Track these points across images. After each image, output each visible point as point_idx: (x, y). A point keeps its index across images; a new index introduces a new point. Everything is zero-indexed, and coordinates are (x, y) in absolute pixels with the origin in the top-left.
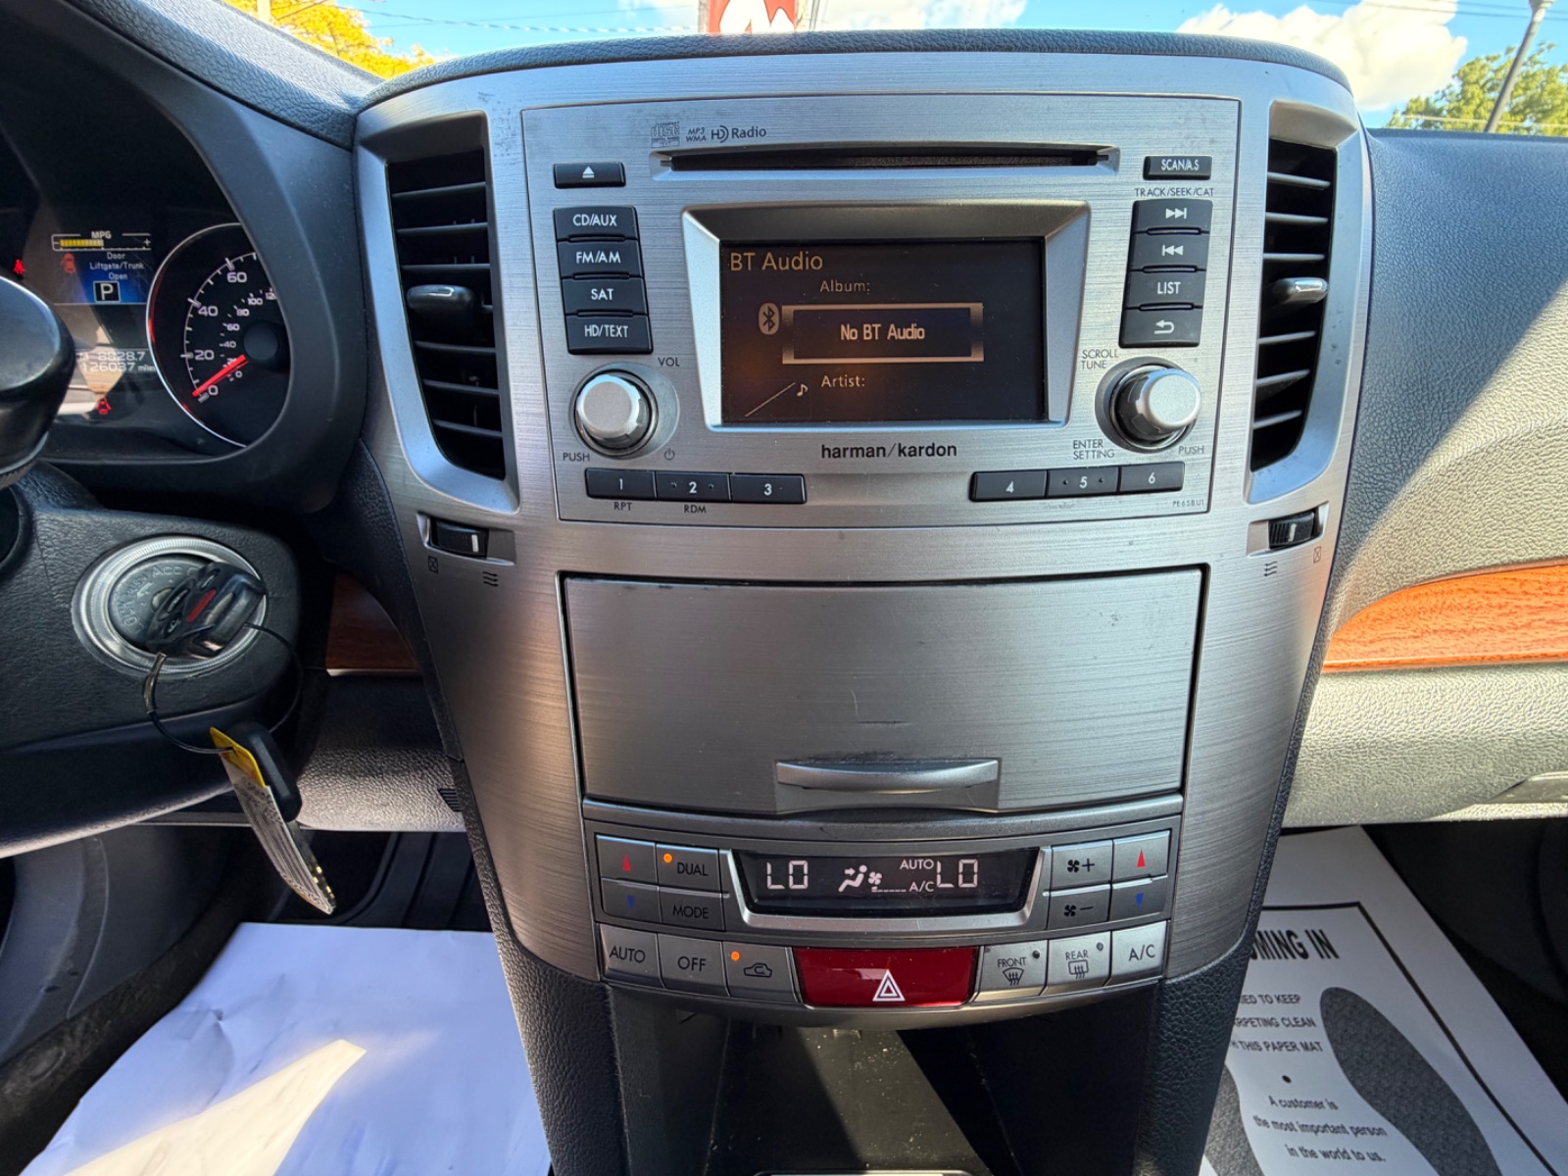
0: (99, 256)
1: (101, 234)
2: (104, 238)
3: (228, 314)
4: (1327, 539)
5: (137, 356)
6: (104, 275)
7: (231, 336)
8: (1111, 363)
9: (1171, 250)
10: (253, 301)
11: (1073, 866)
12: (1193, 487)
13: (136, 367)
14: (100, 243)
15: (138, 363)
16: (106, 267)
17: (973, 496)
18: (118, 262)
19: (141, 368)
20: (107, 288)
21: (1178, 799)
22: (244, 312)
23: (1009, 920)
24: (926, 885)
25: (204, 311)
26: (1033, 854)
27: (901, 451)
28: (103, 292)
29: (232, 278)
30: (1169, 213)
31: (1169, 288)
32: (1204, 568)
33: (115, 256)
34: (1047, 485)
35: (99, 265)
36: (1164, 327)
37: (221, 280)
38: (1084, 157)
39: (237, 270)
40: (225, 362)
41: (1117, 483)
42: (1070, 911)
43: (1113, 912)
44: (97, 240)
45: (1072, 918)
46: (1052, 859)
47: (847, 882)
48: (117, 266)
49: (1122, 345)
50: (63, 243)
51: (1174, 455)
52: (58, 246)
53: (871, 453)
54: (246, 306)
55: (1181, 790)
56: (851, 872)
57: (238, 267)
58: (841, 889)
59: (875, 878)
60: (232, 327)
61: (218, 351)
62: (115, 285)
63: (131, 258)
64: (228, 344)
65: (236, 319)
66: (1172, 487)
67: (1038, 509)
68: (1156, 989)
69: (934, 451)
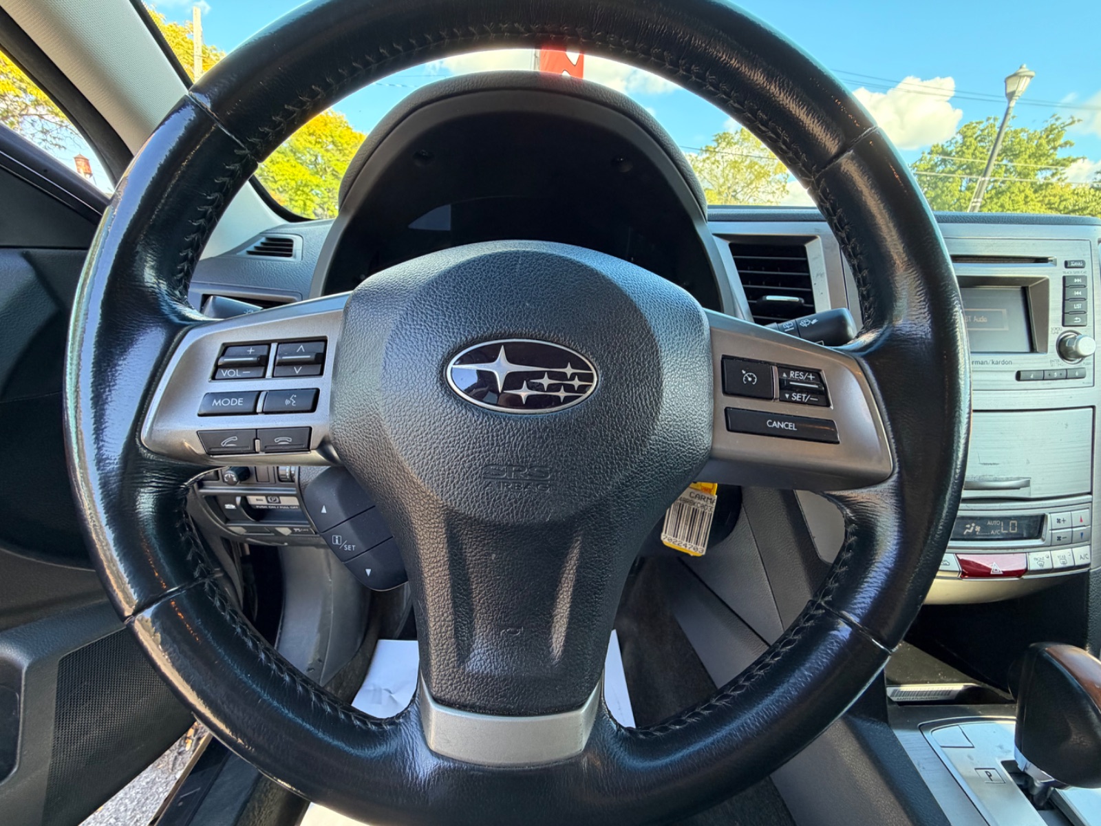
8: (1060, 332)
9: (1077, 293)
11: (1059, 521)
12: (1089, 379)
17: (1018, 379)
21: (1089, 496)
23: (1038, 542)
24: (997, 531)
26: (1042, 518)
27: (993, 363)
30: (1076, 280)
31: (1078, 306)
32: (1093, 407)
34: (1044, 376)
36: (1077, 320)
38: (1043, 260)
41: (1067, 375)
42: (1059, 538)
43: (1071, 541)
45: (1060, 542)
46: (1052, 519)
47: (967, 530)
49: (1063, 325)
51: (1082, 364)
53: (982, 363)
55: (1090, 493)
56: (968, 526)
58: (965, 533)
59: (978, 529)
66: (1082, 377)
67: (1040, 384)
68: (1088, 573)
69: (1004, 363)
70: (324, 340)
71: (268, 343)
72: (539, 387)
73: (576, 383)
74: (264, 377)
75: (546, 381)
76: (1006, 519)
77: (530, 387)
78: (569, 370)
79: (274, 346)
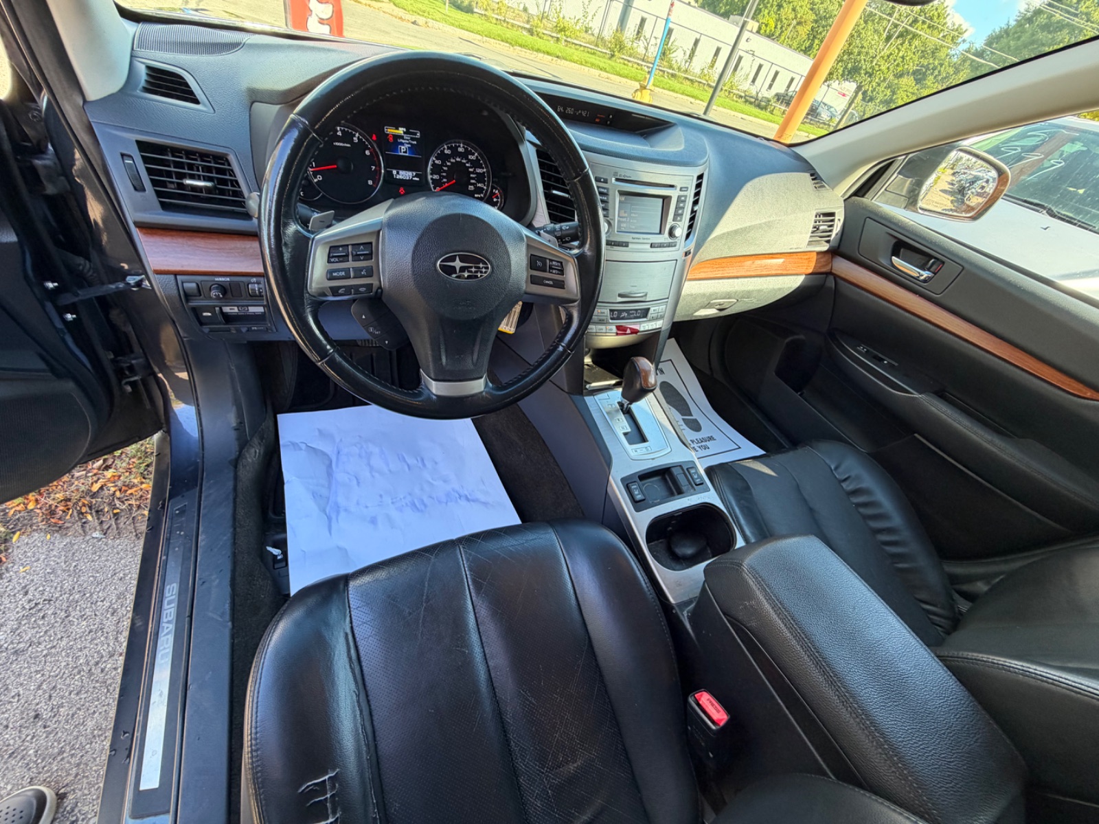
0: (402, 137)
1: (402, 129)
3: (443, 164)
4: (691, 255)
6: (402, 144)
7: (445, 171)
8: (671, 224)
9: (681, 204)
10: (453, 160)
11: (654, 310)
12: (677, 247)
14: (402, 132)
15: (413, 177)
16: (403, 141)
17: (651, 247)
18: (408, 140)
19: (414, 179)
20: (403, 149)
21: (667, 300)
22: (448, 164)
23: (645, 319)
25: (437, 162)
26: (649, 309)
27: (643, 239)
29: (447, 152)
30: (682, 198)
31: (680, 211)
32: (677, 260)
33: (407, 138)
34: (661, 245)
35: (401, 140)
36: (678, 218)
37: (442, 152)
38: (672, 186)
41: (669, 245)
42: (653, 317)
43: (657, 319)
44: (401, 131)
45: (654, 319)
46: (651, 311)
47: (622, 315)
48: (407, 142)
49: (673, 221)
50: (389, 130)
51: (676, 240)
52: (387, 131)
53: (639, 239)
54: (450, 161)
55: (668, 298)
57: (448, 148)
59: (626, 314)
60: (445, 168)
61: (440, 176)
62: (406, 148)
63: (412, 139)
64: (444, 174)
65: (447, 166)
66: (675, 246)
67: (659, 249)
68: (660, 331)
69: (647, 239)
70: (371, 243)
71: (348, 245)
72: (471, 272)
73: (484, 270)
74: (348, 261)
75: (473, 270)
76: (636, 310)
77: (469, 272)
78: (481, 265)
79: (350, 248)
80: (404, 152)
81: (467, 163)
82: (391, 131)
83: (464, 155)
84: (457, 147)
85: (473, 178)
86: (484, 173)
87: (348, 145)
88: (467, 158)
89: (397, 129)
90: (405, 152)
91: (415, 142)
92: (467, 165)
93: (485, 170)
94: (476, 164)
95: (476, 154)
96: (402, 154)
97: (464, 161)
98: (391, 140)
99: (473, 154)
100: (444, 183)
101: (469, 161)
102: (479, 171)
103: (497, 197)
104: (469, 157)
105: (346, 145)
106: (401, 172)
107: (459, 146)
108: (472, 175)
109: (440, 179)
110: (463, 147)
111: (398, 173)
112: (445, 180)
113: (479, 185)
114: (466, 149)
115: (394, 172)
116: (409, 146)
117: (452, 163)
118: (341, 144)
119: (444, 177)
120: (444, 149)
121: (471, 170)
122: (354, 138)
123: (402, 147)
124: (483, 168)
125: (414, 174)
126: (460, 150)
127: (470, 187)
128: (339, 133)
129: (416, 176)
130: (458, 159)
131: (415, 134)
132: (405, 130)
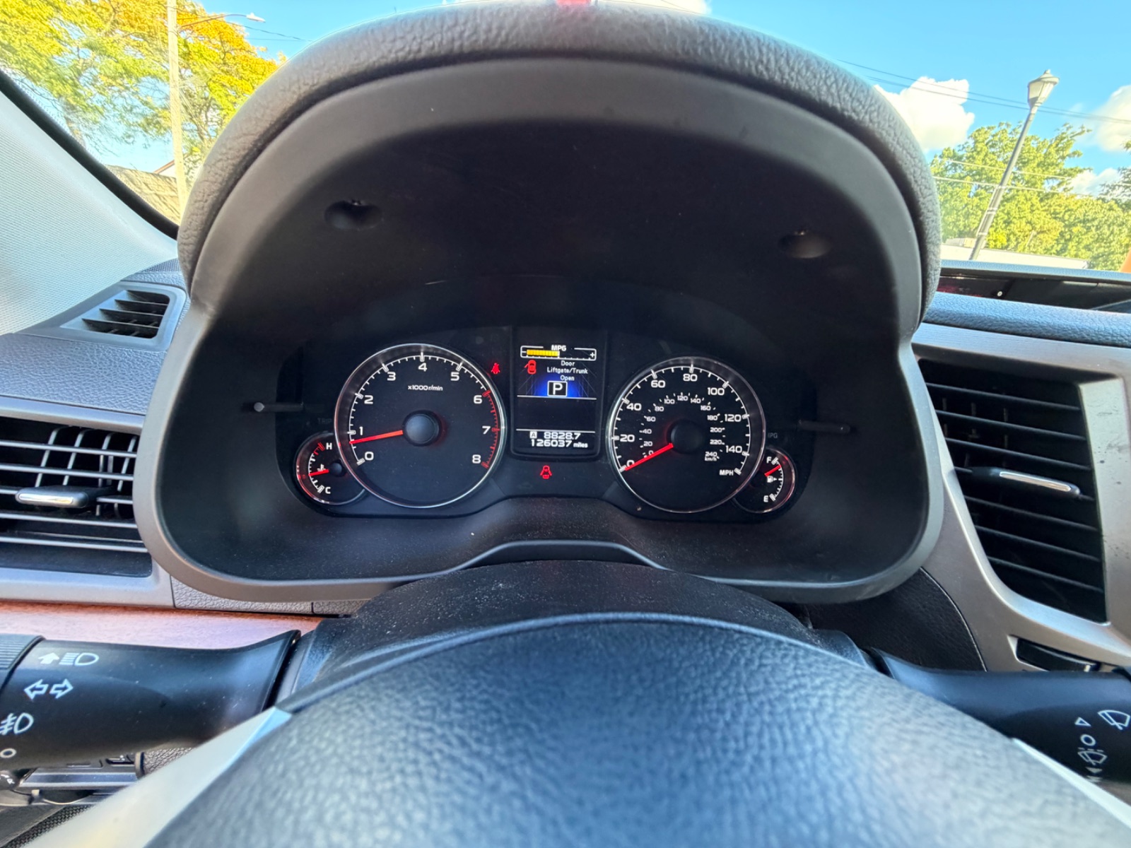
0: (557, 364)
1: (559, 347)
2: (560, 350)
3: (648, 409)
5: (574, 436)
6: (556, 376)
7: (648, 425)
10: (668, 401)
13: (572, 444)
14: (558, 354)
15: (574, 441)
16: (559, 371)
18: (569, 367)
19: (575, 445)
20: (558, 386)
22: (658, 409)
25: (632, 407)
28: (555, 389)
29: (655, 384)
33: (567, 364)
35: (554, 369)
37: (646, 385)
39: (658, 379)
40: (643, 444)
44: (555, 351)
48: (567, 371)
50: (529, 352)
52: (525, 355)
54: (662, 404)
57: (660, 377)
60: (649, 419)
61: (638, 435)
62: (564, 385)
63: (579, 365)
64: (646, 431)
65: (653, 413)
80: (558, 393)
81: (704, 403)
82: (534, 352)
83: (699, 388)
84: (679, 373)
85: (717, 436)
86: (744, 421)
87: (439, 388)
88: (704, 394)
89: (548, 348)
90: (562, 392)
91: (585, 371)
92: (703, 408)
93: (746, 416)
94: (727, 404)
95: (726, 384)
96: (554, 396)
97: (696, 401)
98: (532, 370)
99: (719, 384)
100: (647, 449)
101: (709, 399)
102: (731, 418)
103: (776, 474)
104: (710, 391)
105: (433, 388)
106: (547, 433)
107: (687, 371)
108: (713, 430)
109: (638, 443)
110: (696, 372)
111: (541, 436)
112: (647, 444)
113: (733, 449)
114: (702, 377)
115: (533, 434)
116: (572, 378)
117: (667, 407)
118: (425, 388)
119: (647, 437)
120: (651, 379)
121: (710, 418)
122: (453, 374)
123: (556, 383)
124: (742, 412)
125: (578, 434)
126: (687, 378)
127: (708, 454)
128: (423, 367)
129: (581, 439)
130: (682, 398)
131: (587, 354)
132: (564, 348)
